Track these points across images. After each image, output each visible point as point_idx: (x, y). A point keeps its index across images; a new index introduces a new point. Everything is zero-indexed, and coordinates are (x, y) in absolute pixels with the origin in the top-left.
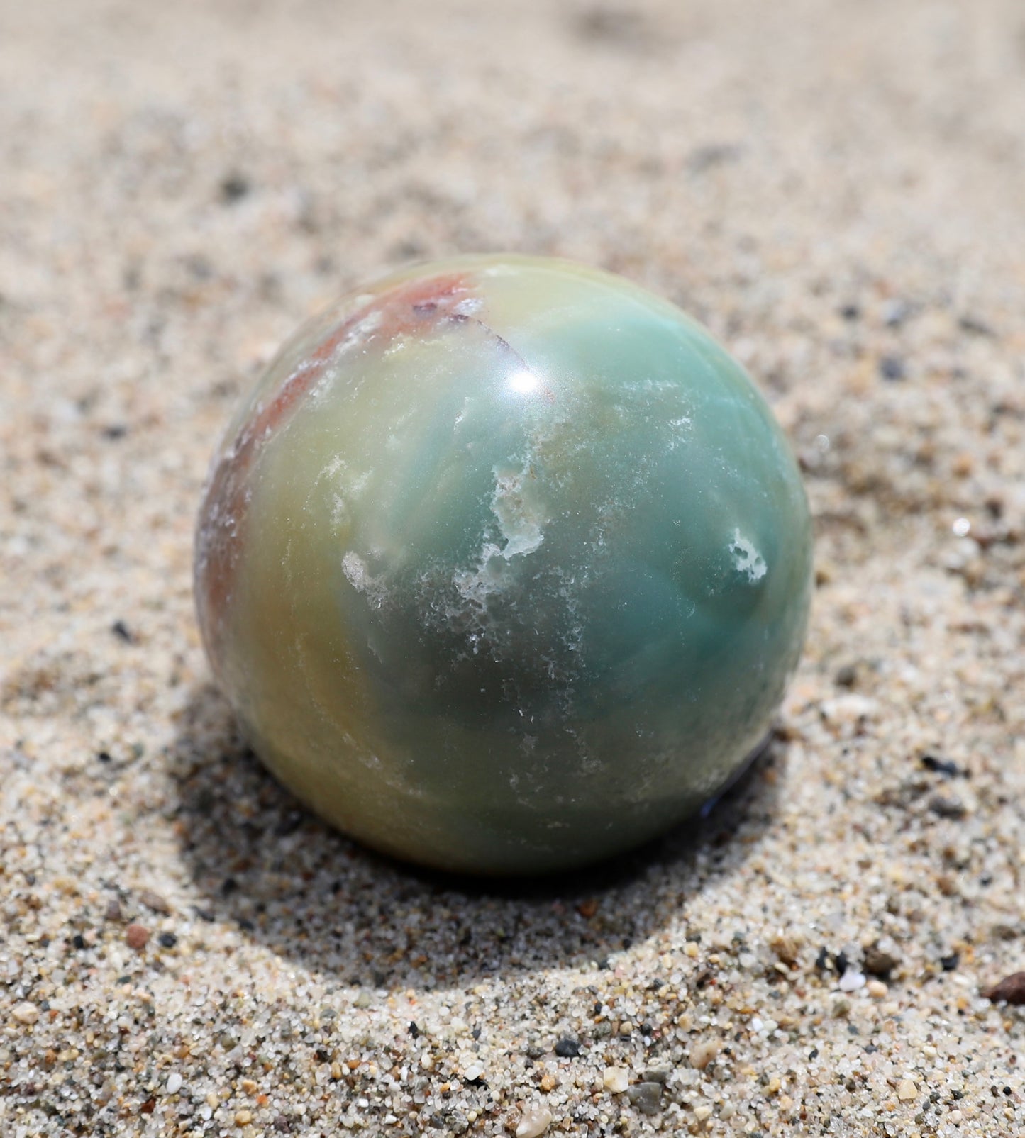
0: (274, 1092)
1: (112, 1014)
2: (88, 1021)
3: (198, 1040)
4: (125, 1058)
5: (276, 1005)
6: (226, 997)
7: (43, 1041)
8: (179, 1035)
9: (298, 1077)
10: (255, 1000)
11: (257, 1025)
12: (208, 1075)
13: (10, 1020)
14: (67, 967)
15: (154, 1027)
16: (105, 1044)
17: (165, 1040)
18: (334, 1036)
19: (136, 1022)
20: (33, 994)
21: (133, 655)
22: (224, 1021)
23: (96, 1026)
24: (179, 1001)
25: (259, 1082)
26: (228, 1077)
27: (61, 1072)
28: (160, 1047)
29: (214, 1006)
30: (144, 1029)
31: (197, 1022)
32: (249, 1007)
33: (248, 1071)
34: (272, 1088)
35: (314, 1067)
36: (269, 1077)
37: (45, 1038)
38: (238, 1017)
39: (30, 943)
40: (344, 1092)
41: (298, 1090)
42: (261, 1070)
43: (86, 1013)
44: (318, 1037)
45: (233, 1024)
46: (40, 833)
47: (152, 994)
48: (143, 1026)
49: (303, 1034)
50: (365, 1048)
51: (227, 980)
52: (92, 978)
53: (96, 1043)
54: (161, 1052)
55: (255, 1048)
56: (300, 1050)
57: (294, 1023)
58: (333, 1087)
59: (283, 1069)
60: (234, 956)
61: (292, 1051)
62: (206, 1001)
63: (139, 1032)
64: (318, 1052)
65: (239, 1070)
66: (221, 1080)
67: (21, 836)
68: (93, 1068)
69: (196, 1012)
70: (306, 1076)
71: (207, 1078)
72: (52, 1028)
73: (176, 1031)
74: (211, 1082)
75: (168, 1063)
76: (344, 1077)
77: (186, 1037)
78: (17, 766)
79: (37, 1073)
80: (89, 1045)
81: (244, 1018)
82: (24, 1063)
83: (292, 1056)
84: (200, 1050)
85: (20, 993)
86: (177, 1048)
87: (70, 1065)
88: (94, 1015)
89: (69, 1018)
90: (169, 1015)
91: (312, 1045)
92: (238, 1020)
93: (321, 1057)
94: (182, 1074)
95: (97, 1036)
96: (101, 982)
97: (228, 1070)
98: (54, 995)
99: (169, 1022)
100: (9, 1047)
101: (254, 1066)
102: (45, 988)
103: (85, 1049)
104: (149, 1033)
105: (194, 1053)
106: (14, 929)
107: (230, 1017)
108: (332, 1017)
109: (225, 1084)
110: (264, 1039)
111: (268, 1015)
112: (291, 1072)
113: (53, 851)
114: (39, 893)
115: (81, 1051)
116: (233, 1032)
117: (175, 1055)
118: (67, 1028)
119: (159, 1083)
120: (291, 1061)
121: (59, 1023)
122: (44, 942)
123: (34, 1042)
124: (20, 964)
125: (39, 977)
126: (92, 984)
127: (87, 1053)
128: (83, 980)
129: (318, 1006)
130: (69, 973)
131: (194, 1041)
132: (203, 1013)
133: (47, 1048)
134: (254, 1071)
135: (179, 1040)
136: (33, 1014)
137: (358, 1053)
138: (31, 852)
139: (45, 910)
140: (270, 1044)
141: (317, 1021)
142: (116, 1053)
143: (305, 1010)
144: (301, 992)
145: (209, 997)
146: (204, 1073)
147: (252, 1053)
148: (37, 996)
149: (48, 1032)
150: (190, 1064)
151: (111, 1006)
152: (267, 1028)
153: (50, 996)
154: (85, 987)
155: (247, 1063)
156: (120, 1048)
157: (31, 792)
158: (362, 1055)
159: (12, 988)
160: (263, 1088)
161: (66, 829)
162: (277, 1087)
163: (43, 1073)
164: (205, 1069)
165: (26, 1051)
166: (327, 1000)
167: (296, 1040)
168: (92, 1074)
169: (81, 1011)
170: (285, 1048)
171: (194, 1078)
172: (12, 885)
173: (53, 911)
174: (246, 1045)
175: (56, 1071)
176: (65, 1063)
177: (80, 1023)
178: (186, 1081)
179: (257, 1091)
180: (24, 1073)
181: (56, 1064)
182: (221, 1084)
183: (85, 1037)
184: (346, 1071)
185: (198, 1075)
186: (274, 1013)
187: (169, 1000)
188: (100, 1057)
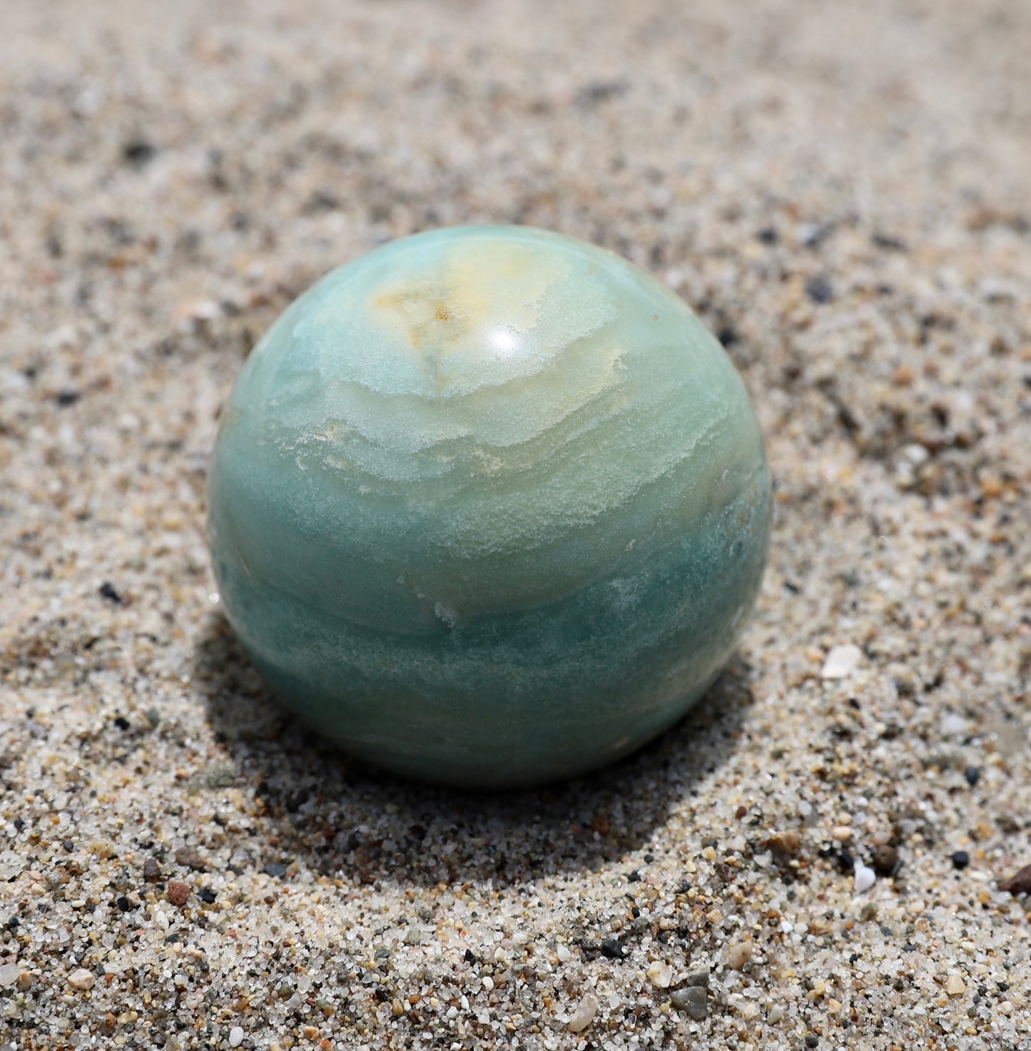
0: (336, 1035)
1: (168, 974)
2: (144, 982)
3: (255, 991)
4: (184, 1016)
5: (329, 950)
6: (278, 947)
7: (103, 1006)
8: (235, 988)
9: (360, 1018)
10: (307, 947)
11: (312, 972)
12: (270, 1025)
13: (66, 987)
14: (116, 930)
15: (209, 983)
16: (163, 1004)
17: (222, 995)
18: (391, 974)
19: (191, 979)
20: (87, 960)
21: (126, 616)
22: (279, 971)
23: (152, 987)
24: (230, 954)
25: (320, 1028)
26: (288, 1026)
27: (123, 1035)
28: (218, 1001)
29: (266, 956)
30: (200, 985)
31: (252, 974)
32: (302, 954)
33: (308, 1017)
34: (333, 1032)
35: (374, 1008)
36: (330, 1021)
37: (103, 1002)
38: (292, 965)
39: (76, 909)
40: (407, 1028)
41: (360, 1031)
42: (321, 1015)
43: (141, 973)
44: (376, 977)
45: (288, 973)
46: (70, 800)
47: (202, 949)
48: (198, 982)
49: (360, 976)
50: (423, 982)
51: (275, 930)
52: (141, 939)
53: (154, 1003)
54: (219, 1007)
55: (312, 995)
56: (359, 992)
57: (349, 966)
58: (395, 1025)
59: (343, 1013)
60: (276, 906)
61: (351, 993)
62: (258, 953)
63: (195, 989)
64: (377, 992)
65: (299, 1019)
66: (282, 1030)
67: (51, 804)
68: (153, 1028)
69: (249, 965)
70: (367, 1016)
71: (269, 1028)
72: (109, 992)
73: (233, 984)
74: (272, 1032)
75: (228, 1017)
76: (405, 1013)
77: (243, 989)
78: (33, 735)
79: (98, 1038)
80: (146, 1005)
81: (298, 965)
82: (85, 1030)
83: (350, 998)
84: (259, 1001)
85: (73, 960)
86: (235, 1002)
87: (130, 1027)
88: (149, 976)
89: (125, 980)
90: (223, 969)
91: (370, 985)
92: (292, 969)
93: (380, 997)
94: (243, 1027)
95: (154, 996)
96: (151, 942)
97: (287, 1018)
98: (106, 959)
99: (224, 976)
100: (68, 1015)
101: (313, 1013)
102: (97, 953)
103: (142, 1009)
104: (206, 988)
105: (252, 1004)
106: (59, 897)
107: (284, 966)
108: (387, 957)
109: (287, 1033)
110: (321, 985)
111: (321, 961)
112: (351, 1015)
113: (85, 817)
114: (78, 858)
115: (140, 1012)
116: (290, 980)
117: (233, 1009)
118: (124, 990)
119: (221, 1038)
120: (350, 1004)
121: (115, 986)
122: (90, 907)
123: (93, 1007)
124: (70, 931)
125: (90, 943)
126: (142, 945)
127: (145, 1013)
128: (132, 942)
129: (371, 946)
130: (118, 936)
131: (252, 993)
132: (257, 965)
133: (107, 1012)
134: (314, 1017)
135: (235, 993)
136: (88, 980)
137: (416, 988)
138: (63, 818)
139: (87, 875)
140: (328, 988)
141: (372, 962)
142: (175, 1011)
143: (358, 952)
144: (351, 936)
145: (260, 948)
146: (264, 1024)
147: (311, 999)
148: (90, 962)
149: (105, 996)
150: (249, 1016)
151: (165, 965)
152: (322, 974)
153: (103, 960)
154: (135, 949)
155: (306, 1010)
156: (177, 1005)
157: (53, 760)
158: (420, 988)
159: (65, 956)
160: (325, 1033)
161: (93, 794)
162: (339, 1031)
163: (105, 1038)
164: (266, 1020)
165: (86, 1017)
166: (378, 940)
167: (353, 982)
168: (153, 1034)
169: (136, 972)
170: (343, 992)
171: (255, 1030)
172: (50, 853)
173: (94, 875)
174: (303, 992)
175: (117, 1035)
176: (124, 1026)
177: (136, 985)
178: (247, 1034)
179: (320, 1036)
180: (85, 1039)
181: (117, 1027)
182: (283, 1033)
183: (142, 998)
184: (408, 1007)
185: (259, 1026)
186: (327, 959)
187: (221, 955)
188: (160, 1018)
